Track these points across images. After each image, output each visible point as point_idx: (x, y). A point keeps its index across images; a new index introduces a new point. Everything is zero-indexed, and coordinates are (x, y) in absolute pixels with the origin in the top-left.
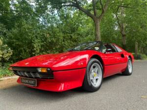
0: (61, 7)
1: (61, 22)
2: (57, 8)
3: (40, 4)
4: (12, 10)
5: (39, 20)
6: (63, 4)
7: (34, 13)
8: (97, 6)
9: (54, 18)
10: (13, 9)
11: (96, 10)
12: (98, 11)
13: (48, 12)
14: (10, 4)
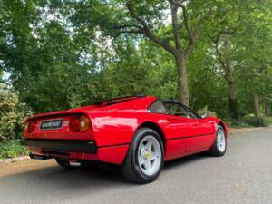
0: (118, 35)
1: (118, 60)
2: (111, 36)
3: (82, 30)
4: (33, 40)
5: (79, 55)
6: (121, 30)
7: (71, 44)
8: (180, 33)
9: (106, 52)
10: (36, 37)
11: (179, 39)
12: (182, 41)
13: (96, 43)
14: (31, 29)
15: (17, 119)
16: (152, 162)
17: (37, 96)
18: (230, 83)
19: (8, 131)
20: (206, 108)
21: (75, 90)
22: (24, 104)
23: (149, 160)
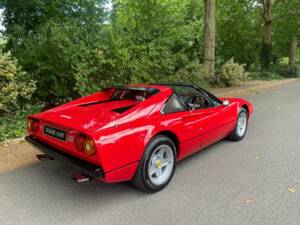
15: (19, 90)
16: (163, 168)
17: (38, 64)
18: (268, 23)
19: (12, 104)
20: (232, 60)
21: (79, 58)
22: (25, 73)
23: (160, 167)
